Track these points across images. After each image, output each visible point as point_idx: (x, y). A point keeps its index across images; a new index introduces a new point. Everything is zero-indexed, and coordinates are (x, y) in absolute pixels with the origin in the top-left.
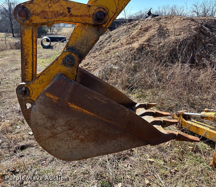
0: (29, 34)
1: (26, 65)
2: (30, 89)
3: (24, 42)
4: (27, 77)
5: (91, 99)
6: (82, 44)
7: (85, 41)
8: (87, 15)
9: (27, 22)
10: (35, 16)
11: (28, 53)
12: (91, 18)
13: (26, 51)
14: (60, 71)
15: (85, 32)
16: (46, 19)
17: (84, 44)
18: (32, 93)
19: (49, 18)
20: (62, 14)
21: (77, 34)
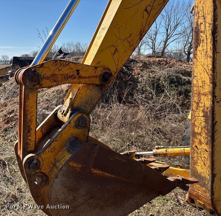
0: (33, 98)
1: (29, 132)
2: (41, 160)
3: (27, 107)
4: (30, 146)
5: (113, 160)
6: (87, 103)
7: (90, 100)
8: (94, 76)
9: (37, 86)
10: (45, 80)
11: (31, 119)
12: (98, 79)
13: (29, 116)
14: (72, 135)
15: (90, 92)
16: (56, 83)
17: (89, 103)
18: (43, 164)
19: (59, 81)
20: (71, 77)
21: (82, 94)
